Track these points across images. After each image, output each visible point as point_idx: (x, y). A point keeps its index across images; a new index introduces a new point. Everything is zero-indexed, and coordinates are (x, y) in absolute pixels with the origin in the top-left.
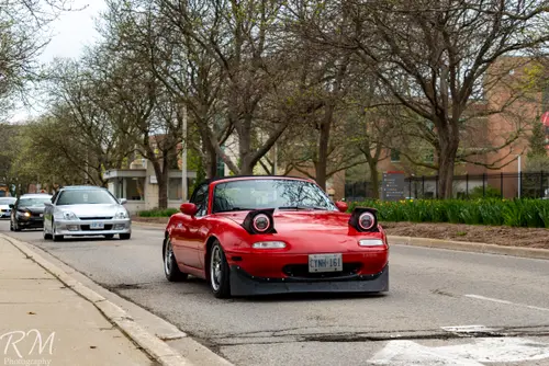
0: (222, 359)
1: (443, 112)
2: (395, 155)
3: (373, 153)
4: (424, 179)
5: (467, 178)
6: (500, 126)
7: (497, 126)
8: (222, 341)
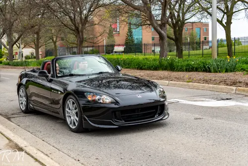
0: (12, 123)
1: (78, 28)
2: (62, 39)
3: (55, 39)
4: (72, 48)
5: (87, 47)
6: (98, 29)
7: (97, 29)
8: (11, 116)
